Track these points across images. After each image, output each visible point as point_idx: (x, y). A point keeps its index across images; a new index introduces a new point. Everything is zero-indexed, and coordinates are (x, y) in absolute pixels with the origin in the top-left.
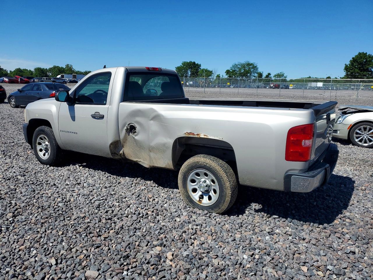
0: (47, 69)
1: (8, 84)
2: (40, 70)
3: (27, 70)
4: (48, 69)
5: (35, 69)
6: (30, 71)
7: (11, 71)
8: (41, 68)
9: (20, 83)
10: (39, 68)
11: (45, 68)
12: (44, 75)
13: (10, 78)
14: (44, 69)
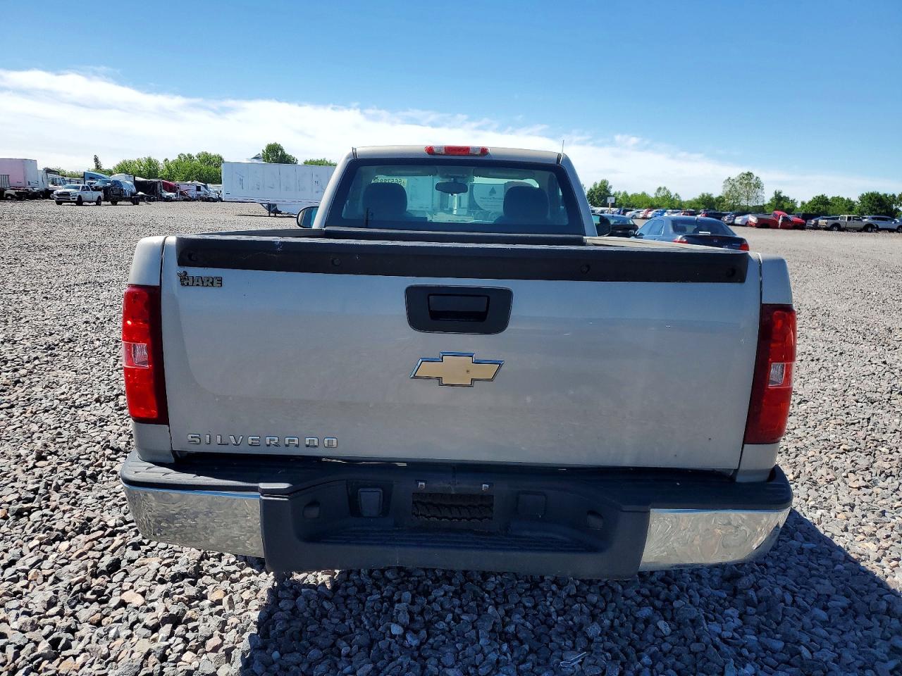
0: (894, 196)
1: (755, 229)
2: (876, 198)
3: (842, 199)
4: (897, 196)
5: (862, 198)
6: (849, 201)
7: (803, 203)
8: (878, 193)
9: (781, 228)
10: (872, 194)
11: (890, 192)
12: (883, 211)
13: (761, 216)
14: (885, 195)
